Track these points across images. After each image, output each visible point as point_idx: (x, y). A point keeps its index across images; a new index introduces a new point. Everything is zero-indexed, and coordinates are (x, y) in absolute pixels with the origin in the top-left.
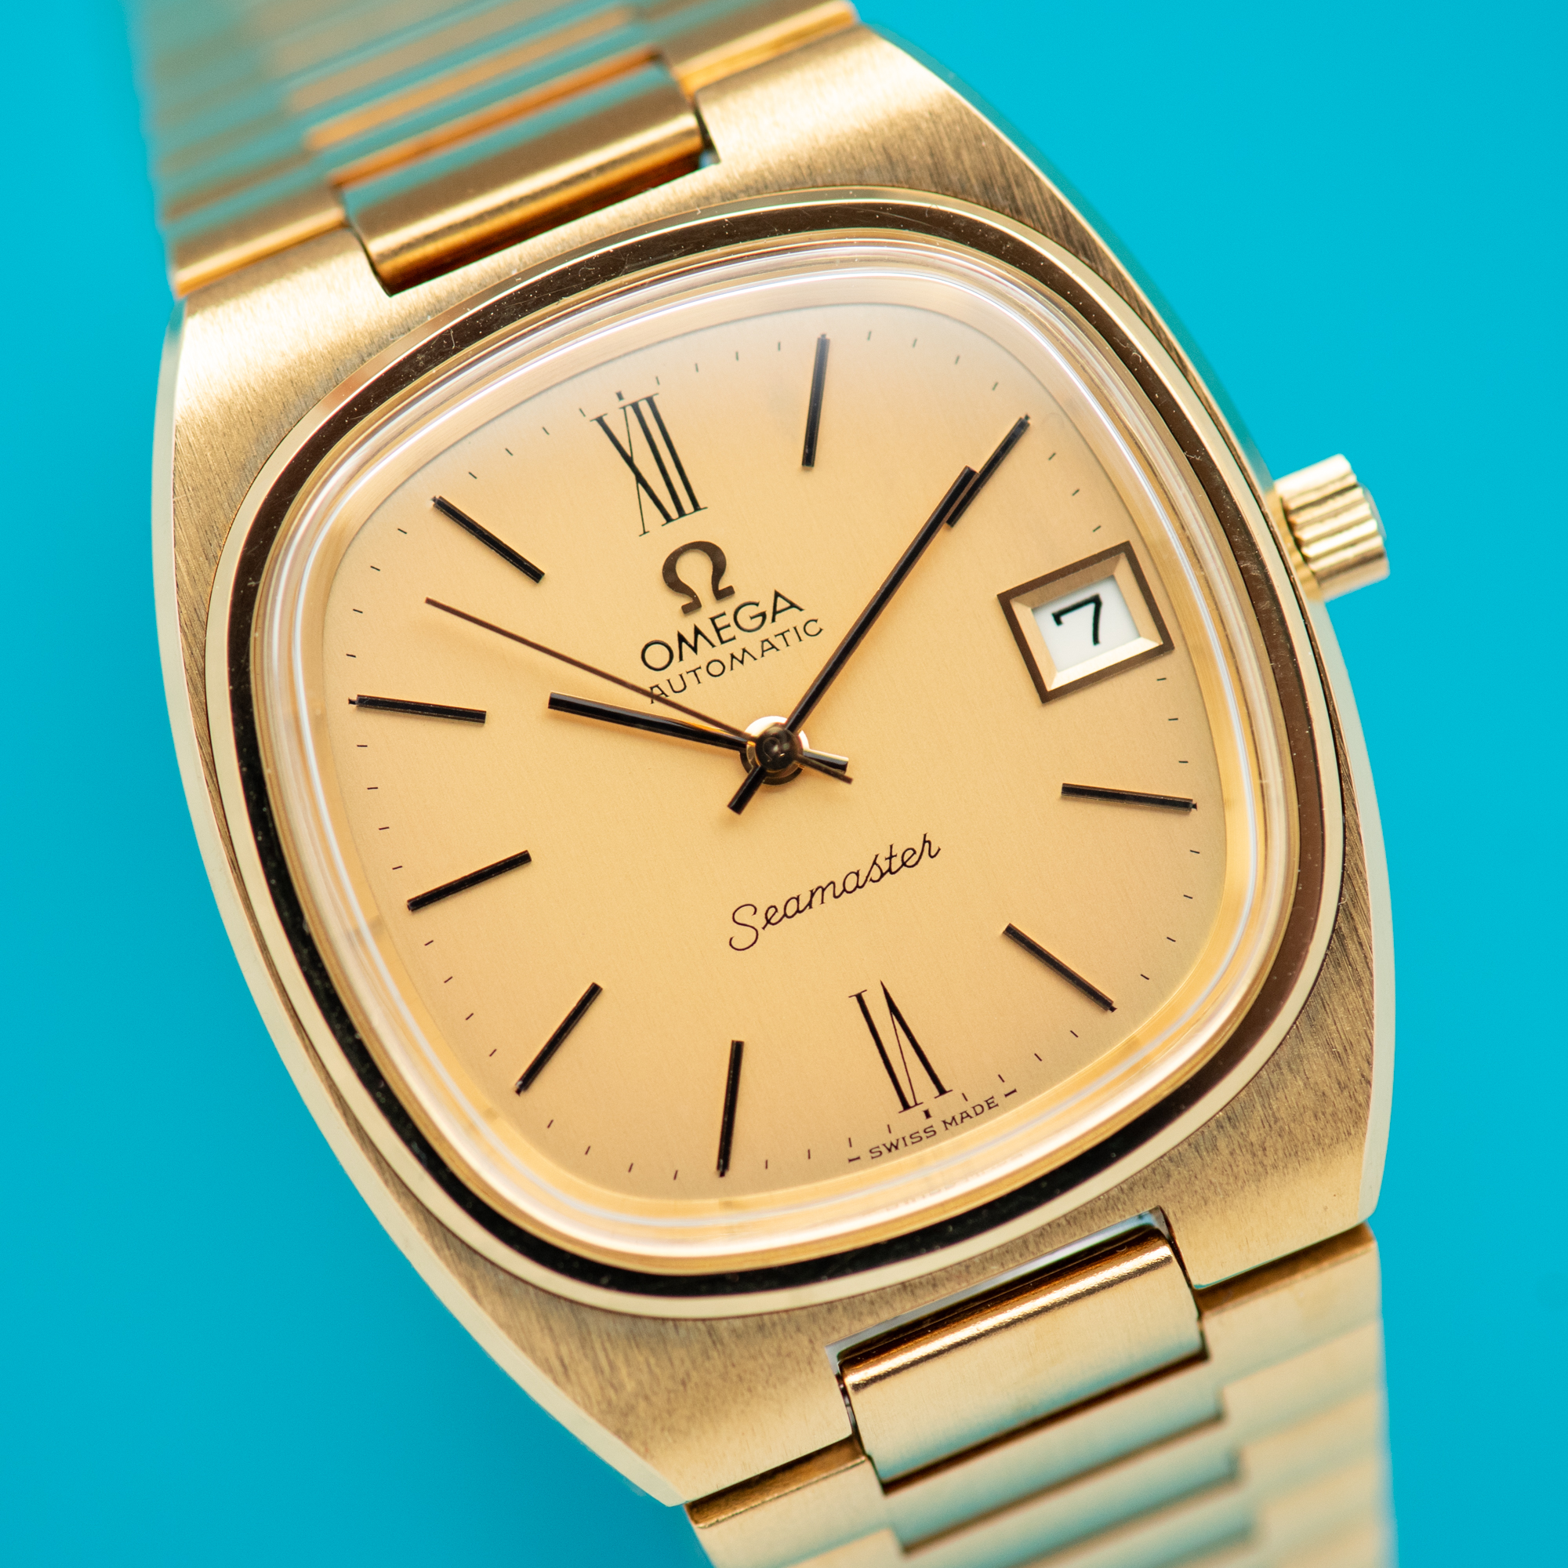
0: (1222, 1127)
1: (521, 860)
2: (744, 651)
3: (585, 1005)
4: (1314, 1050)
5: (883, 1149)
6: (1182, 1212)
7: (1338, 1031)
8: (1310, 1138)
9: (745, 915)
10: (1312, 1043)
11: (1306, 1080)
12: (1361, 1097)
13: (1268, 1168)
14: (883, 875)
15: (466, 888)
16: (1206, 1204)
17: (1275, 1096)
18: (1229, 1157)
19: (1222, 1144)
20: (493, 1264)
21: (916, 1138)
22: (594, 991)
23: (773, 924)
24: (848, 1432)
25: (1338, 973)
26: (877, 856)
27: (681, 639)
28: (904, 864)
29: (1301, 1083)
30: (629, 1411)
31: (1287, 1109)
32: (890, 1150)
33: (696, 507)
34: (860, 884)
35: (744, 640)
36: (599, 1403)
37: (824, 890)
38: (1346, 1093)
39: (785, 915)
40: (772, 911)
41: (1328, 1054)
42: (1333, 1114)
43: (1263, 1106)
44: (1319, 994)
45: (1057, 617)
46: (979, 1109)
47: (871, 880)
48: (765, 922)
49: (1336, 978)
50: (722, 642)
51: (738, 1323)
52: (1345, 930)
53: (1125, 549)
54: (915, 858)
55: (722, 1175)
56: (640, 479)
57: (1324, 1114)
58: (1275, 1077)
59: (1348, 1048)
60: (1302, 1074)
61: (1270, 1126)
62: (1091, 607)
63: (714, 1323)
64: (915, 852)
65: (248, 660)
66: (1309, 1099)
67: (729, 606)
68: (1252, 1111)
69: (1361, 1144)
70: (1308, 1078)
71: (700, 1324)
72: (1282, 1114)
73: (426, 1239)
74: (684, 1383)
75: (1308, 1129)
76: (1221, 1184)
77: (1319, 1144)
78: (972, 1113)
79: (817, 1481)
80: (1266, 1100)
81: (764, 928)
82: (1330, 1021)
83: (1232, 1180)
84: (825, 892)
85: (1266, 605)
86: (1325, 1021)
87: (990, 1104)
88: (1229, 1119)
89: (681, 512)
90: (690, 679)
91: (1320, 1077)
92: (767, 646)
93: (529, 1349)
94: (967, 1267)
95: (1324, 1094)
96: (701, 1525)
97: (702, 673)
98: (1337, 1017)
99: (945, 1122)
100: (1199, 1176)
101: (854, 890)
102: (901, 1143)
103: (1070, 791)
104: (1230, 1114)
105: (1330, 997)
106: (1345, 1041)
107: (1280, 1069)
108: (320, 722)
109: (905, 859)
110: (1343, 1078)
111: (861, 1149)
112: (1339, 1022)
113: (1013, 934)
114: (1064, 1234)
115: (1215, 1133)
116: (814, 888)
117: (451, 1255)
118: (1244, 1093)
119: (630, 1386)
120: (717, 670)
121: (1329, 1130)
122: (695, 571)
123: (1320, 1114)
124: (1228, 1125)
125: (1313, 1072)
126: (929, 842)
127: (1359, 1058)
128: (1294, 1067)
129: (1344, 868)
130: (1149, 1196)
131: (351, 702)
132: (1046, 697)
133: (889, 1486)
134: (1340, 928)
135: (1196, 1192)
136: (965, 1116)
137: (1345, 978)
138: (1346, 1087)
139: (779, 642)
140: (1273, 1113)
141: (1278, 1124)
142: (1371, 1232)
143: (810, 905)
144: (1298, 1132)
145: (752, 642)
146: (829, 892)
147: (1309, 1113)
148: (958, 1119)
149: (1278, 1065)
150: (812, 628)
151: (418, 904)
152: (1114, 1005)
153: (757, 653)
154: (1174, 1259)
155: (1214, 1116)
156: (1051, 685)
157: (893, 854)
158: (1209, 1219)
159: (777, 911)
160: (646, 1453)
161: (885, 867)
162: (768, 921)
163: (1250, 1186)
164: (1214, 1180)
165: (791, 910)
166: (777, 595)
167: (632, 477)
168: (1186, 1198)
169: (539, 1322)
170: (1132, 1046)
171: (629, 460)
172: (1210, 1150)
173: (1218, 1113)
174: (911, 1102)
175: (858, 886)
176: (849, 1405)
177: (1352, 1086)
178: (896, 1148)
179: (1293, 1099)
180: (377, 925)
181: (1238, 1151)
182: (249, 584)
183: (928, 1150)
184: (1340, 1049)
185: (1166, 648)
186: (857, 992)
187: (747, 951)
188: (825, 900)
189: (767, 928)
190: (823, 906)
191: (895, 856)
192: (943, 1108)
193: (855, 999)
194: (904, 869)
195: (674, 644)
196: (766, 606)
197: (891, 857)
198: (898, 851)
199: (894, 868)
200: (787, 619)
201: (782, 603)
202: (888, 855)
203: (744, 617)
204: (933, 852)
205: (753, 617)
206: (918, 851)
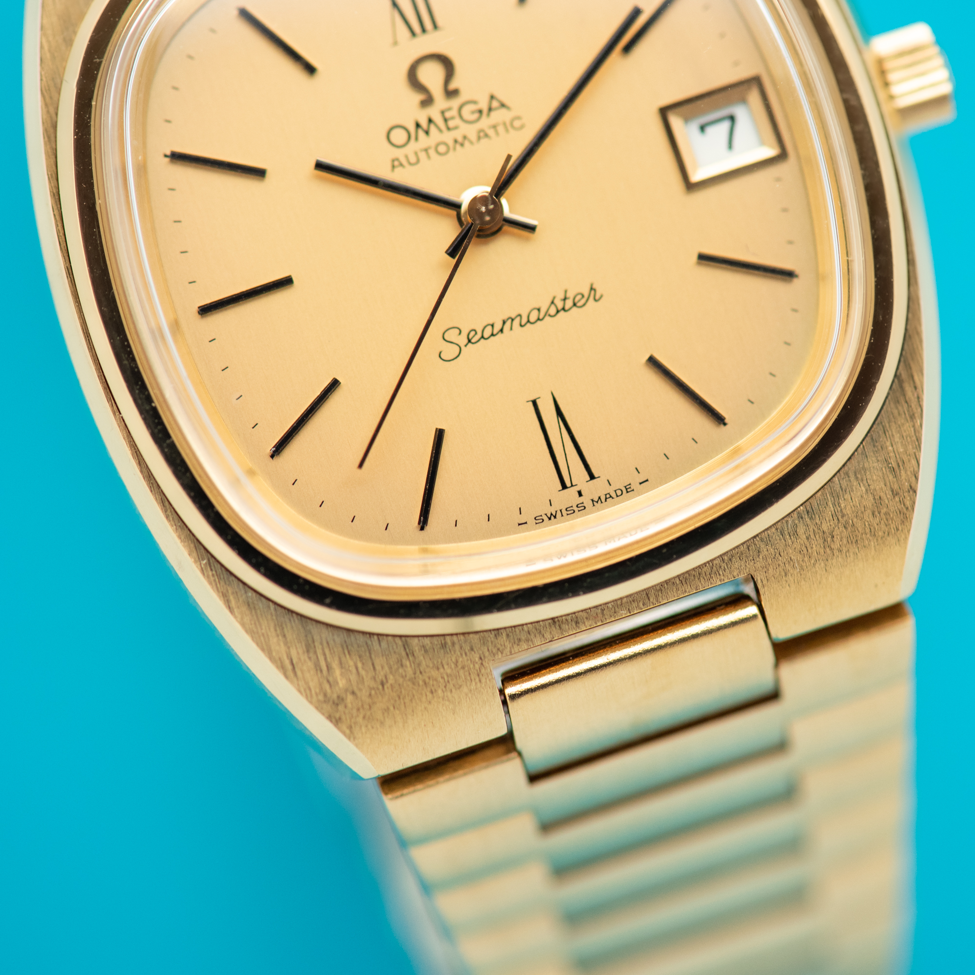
0: (802, 518)
1: (286, 282)
2: (465, 137)
3: (327, 394)
4: (875, 465)
5: (545, 518)
6: (768, 580)
7: (894, 451)
8: (868, 531)
9: (452, 335)
10: (874, 459)
11: (867, 486)
12: (908, 502)
13: (834, 552)
14: (558, 311)
15: (243, 300)
16: (786, 575)
17: (843, 497)
18: (806, 541)
19: (801, 530)
20: (244, 584)
21: (570, 511)
22: (334, 384)
23: (473, 343)
24: (503, 731)
25: (897, 408)
26: (554, 297)
27: (418, 125)
28: (575, 304)
29: (863, 488)
30: (340, 700)
31: (851, 507)
32: (550, 519)
33: (435, 26)
34: (541, 317)
35: (466, 129)
36: (317, 694)
37: (513, 320)
38: (897, 499)
39: (482, 337)
40: (473, 333)
41: (885, 468)
42: (886, 514)
43: (834, 505)
44: (881, 423)
45: (702, 128)
46: (619, 493)
47: (549, 315)
48: (466, 341)
49: (896, 412)
50: (449, 129)
51: (427, 641)
52: (904, 375)
53: (756, 81)
54: (583, 301)
55: (422, 529)
56: (395, 3)
57: (879, 513)
58: (844, 483)
59: (901, 465)
60: (865, 482)
61: (838, 519)
62: (728, 122)
63: (408, 639)
64: (583, 296)
65: (90, 118)
66: (869, 501)
67: (455, 103)
68: (825, 507)
69: (906, 539)
70: (869, 486)
71: (398, 640)
72: (848, 511)
73: (195, 562)
74: (383, 684)
75: (867, 523)
76: (798, 562)
77: (875, 535)
78: (613, 495)
80: (836, 499)
81: (466, 346)
82: (888, 444)
83: (806, 559)
84: (514, 322)
85: (859, 128)
86: (885, 443)
87: (628, 489)
88: (808, 512)
89: (424, 30)
90: (422, 155)
91: (878, 486)
92: (482, 135)
93: (267, 650)
94: (603, 610)
95: (880, 497)
96: (390, 796)
97: (432, 152)
98: (894, 441)
99: (593, 501)
100: (782, 554)
101: (536, 321)
102: (559, 514)
103: (703, 258)
104: (808, 508)
105: (890, 426)
106: (899, 460)
107: (849, 477)
108: (142, 170)
109: (576, 301)
110: (896, 487)
111: (528, 516)
112: (895, 445)
113: (653, 362)
114: (678, 589)
115: (797, 522)
116: (505, 317)
117: (213, 575)
118: (820, 493)
119: (342, 683)
120: (443, 150)
121: (883, 526)
122: (431, 75)
123: (876, 513)
124: (806, 516)
125: (873, 481)
126: (595, 290)
127: (909, 473)
128: (859, 476)
129: (906, 329)
130: (743, 566)
131: (166, 156)
132: (690, 186)
133: (534, 778)
134: (901, 374)
135: (779, 565)
136: (608, 497)
137: (902, 412)
138: (897, 494)
139: (491, 132)
140: (841, 510)
141: (845, 519)
142: (909, 608)
143: (501, 331)
144: (859, 524)
145: (471, 131)
146: (516, 322)
147: (869, 512)
148: (603, 499)
149: (847, 474)
150: (517, 123)
151: (206, 310)
152: (726, 421)
153: (474, 139)
154: (760, 617)
155: (796, 509)
156: (695, 178)
157: (567, 296)
158: (788, 587)
159: (476, 333)
160: (351, 735)
161: (560, 306)
162: (469, 341)
163: (820, 564)
164: (792, 558)
165: (487, 333)
166: (492, 97)
168: (771, 571)
169: (276, 630)
170: (737, 452)
172: (791, 535)
173: (799, 507)
174: (568, 484)
175: (539, 319)
176: (507, 712)
177: (902, 494)
178: (555, 517)
179: (856, 500)
180: (176, 326)
181: (812, 536)
182: (95, 60)
183: (579, 521)
184: (894, 465)
185: (782, 156)
186: (533, 398)
187: (452, 362)
188: (513, 328)
189: (468, 346)
190: (512, 332)
191: (568, 298)
192: (592, 490)
193: (531, 404)
194: (575, 309)
195: (412, 128)
196: (484, 105)
197: (565, 299)
198: (570, 295)
199: (567, 307)
200: (499, 116)
201: (495, 103)
202: (562, 297)
203: (466, 112)
204: (597, 297)
205: (473, 112)
206: (586, 295)
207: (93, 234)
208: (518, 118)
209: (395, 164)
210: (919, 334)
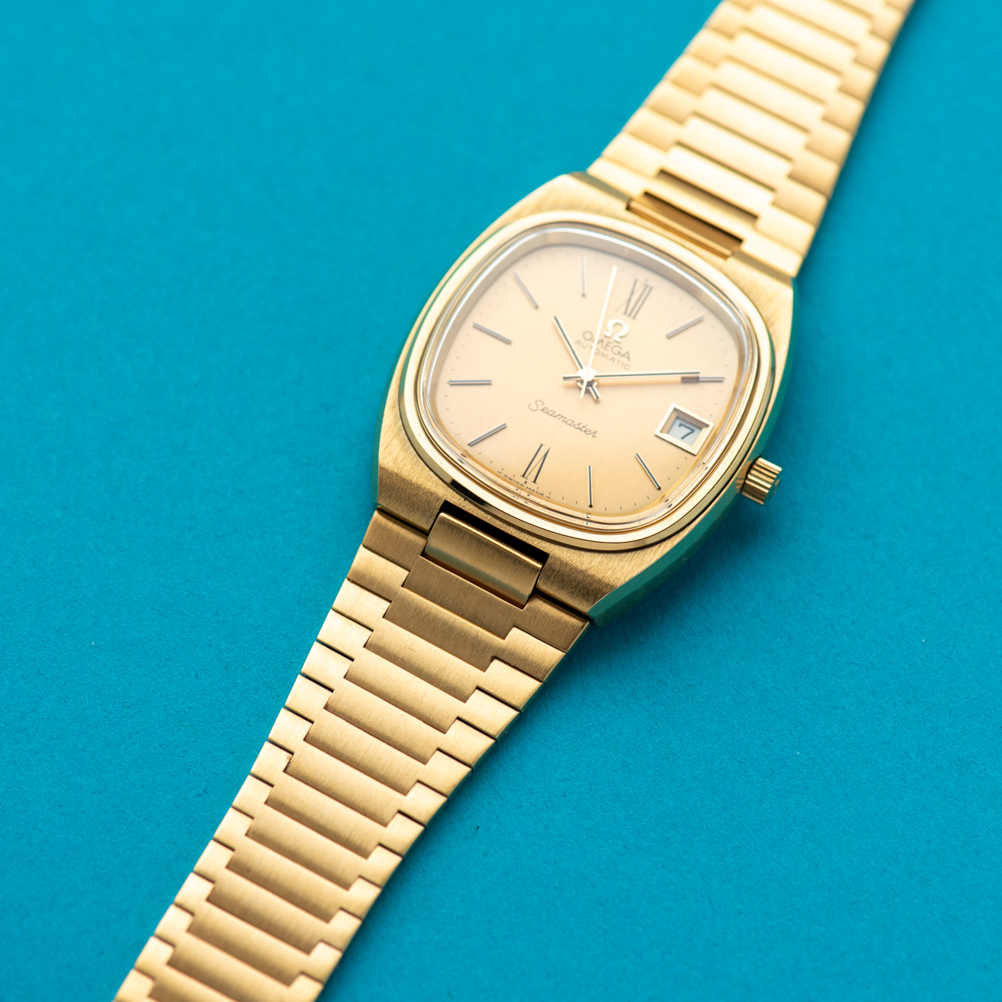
1: (508, 342)
2: (607, 355)
9: (539, 403)
14: (578, 428)
22: (490, 383)
24: (428, 528)
28: (585, 431)
32: (509, 479)
33: (634, 318)
45: (681, 426)
46: (538, 493)
50: (605, 348)
53: (711, 427)
54: (589, 433)
55: (469, 445)
56: (629, 301)
62: (689, 431)
64: (590, 431)
67: (615, 344)
78: (535, 492)
87: (541, 495)
89: (629, 315)
90: (589, 347)
92: (613, 360)
97: (592, 349)
99: (527, 487)
103: (638, 457)
111: (503, 472)
120: (596, 352)
131: (514, 274)
132: (658, 436)
133: (423, 555)
136: (533, 491)
139: (616, 361)
145: (611, 355)
148: (531, 490)
150: (627, 367)
151: (476, 325)
152: (592, 507)
153: (609, 358)
161: (581, 427)
165: (550, 413)
166: (628, 353)
167: (628, 298)
171: (632, 293)
174: (525, 476)
185: (695, 454)
186: (542, 443)
192: (531, 485)
193: (540, 445)
194: (584, 432)
195: (595, 338)
196: (623, 352)
197: (584, 427)
198: (587, 427)
199: (582, 430)
200: (624, 360)
201: (627, 355)
202: (584, 425)
203: (615, 350)
204: (595, 436)
205: (618, 351)
206: (592, 432)
208: (629, 366)
209: (578, 342)
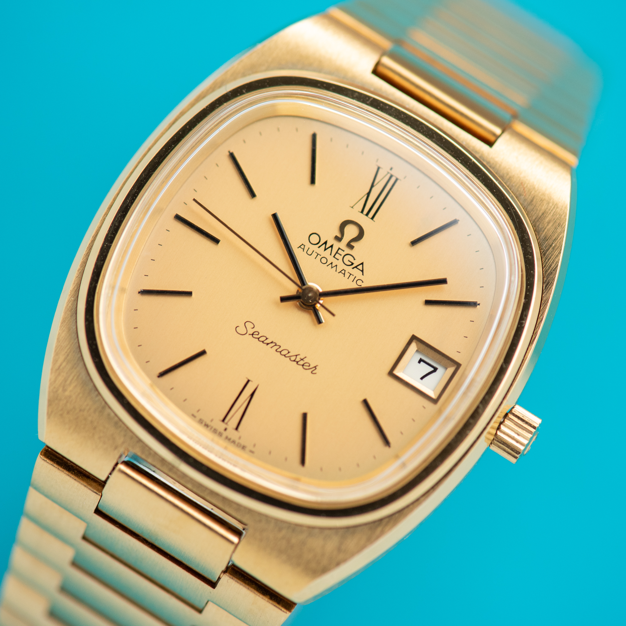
0: (289, 529)
1: (216, 241)
2: (336, 266)
3: (183, 294)
4: (337, 541)
5: (204, 423)
6: (252, 536)
8: (307, 560)
9: (249, 325)
10: (339, 539)
11: (325, 545)
14: (294, 361)
15: (194, 229)
16: (261, 541)
17: (313, 538)
18: (281, 538)
19: (284, 532)
20: (76, 322)
21: (215, 431)
22: (189, 294)
23: (253, 336)
24: (103, 478)
25: (368, 531)
26: (299, 355)
27: (326, 243)
28: (303, 365)
30: (59, 399)
31: (311, 546)
32: (205, 425)
33: (372, 218)
34: (286, 356)
35: (340, 263)
36: (54, 388)
37: (276, 345)
38: (330, 562)
39: (259, 338)
40: (257, 333)
41: (338, 546)
42: (320, 563)
43: (306, 537)
44: (356, 529)
45: (421, 361)
46: (239, 445)
47: (290, 358)
48: (252, 333)
50: (334, 257)
51: (112, 414)
53: (458, 365)
54: (307, 368)
55: (159, 377)
56: (368, 194)
57: (318, 559)
58: (318, 534)
59: (345, 552)
60: (325, 542)
61: (301, 544)
62: (432, 369)
63: (107, 407)
64: (309, 366)
65: (218, 107)
67: (347, 251)
68: (302, 535)
71: (103, 403)
72: (308, 546)
73: (70, 295)
74: (80, 410)
75: (309, 557)
76: (270, 542)
77: (308, 565)
78: (236, 444)
79: (82, 484)
81: (249, 334)
82: (350, 540)
83: (275, 544)
84: (275, 346)
85: (471, 421)
86: (349, 538)
87: (244, 448)
88: (294, 529)
89: (367, 215)
90: (314, 255)
92: (343, 272)
93: (57, 354)
94: (184, 477)
96: (42, 457)
97: (319, 257)
98: (353, 541)
99: (227, 437)
101: (283, 355)
102: (210, 427)
103: (365, 402)
107: (322, 535)
108: (214, 145)
109: (305, 364)
110: (334, 557)
111: (199, 416)
112: (351, 543)
113: (305, 416)
114: (218, 501)
115: (285, 528)
116: (274, 341)
117: (70, 306)
118: (306, 528)
119: (67, 393)
120: (324, 261)
121: (314, 565)
122: (351, 232)
124: (291, 530)
125: (330, 546)
126: (316, 369)
130: (250, 520)
131: (229, 151)
132: (391, 373)
136: (234, 442)
139: (347, 275)
140: (306, 542)
141: (304, 547)
142: (294, 609)
143: (268, 344)
144: (306, 554)
145: (341, 266)
146: (276, 347)
147: (315, 554)
148: (231, 441)
149: (323, 533)
150: (359, 282)
151: (178, 218)
152: (304, 465)
153: (339, 270)
154: (235, 545)
155: (291, 523)
156: (396, 372)
157: (304, 360)
158: (256, 546)
159: (258, 335)
160: (49, 415)
161: (297, 360)
162: (253, 334)
163: (277, 552)
165: (261, 339)
166: (362, 264)
167: (368, 191)
169: (68, 350)
170: (297, 479)
171: (372, 186)
173: (293, 523)
174: (226, 421)
175: (285, 355)
176: (112, 472)
178: (207, 427)
179: (316, 545)
181: (286, 539)
182: (244, 91)
185: (435, 401)
186: (250, 379)
187: (238, 334)
188: (272, 348)
189: (250, 335)
190: (271, 349)
191: (304, 361)
192: (231, 433)
193: (246, 380)
194: (301, 366)
195: (322, 242)
196: (356, 263)
197: (302, 360)
198: (306, 360)
199: (299, 363)
200: (356, 272)
201: (361, 267)
202: (302, 358)
203: (347, 258)
204: (313, 372)
205: (349, 261)
206: (311, 367)
207: (171, 146)
209: (302, 247)
210: (406, 515)
